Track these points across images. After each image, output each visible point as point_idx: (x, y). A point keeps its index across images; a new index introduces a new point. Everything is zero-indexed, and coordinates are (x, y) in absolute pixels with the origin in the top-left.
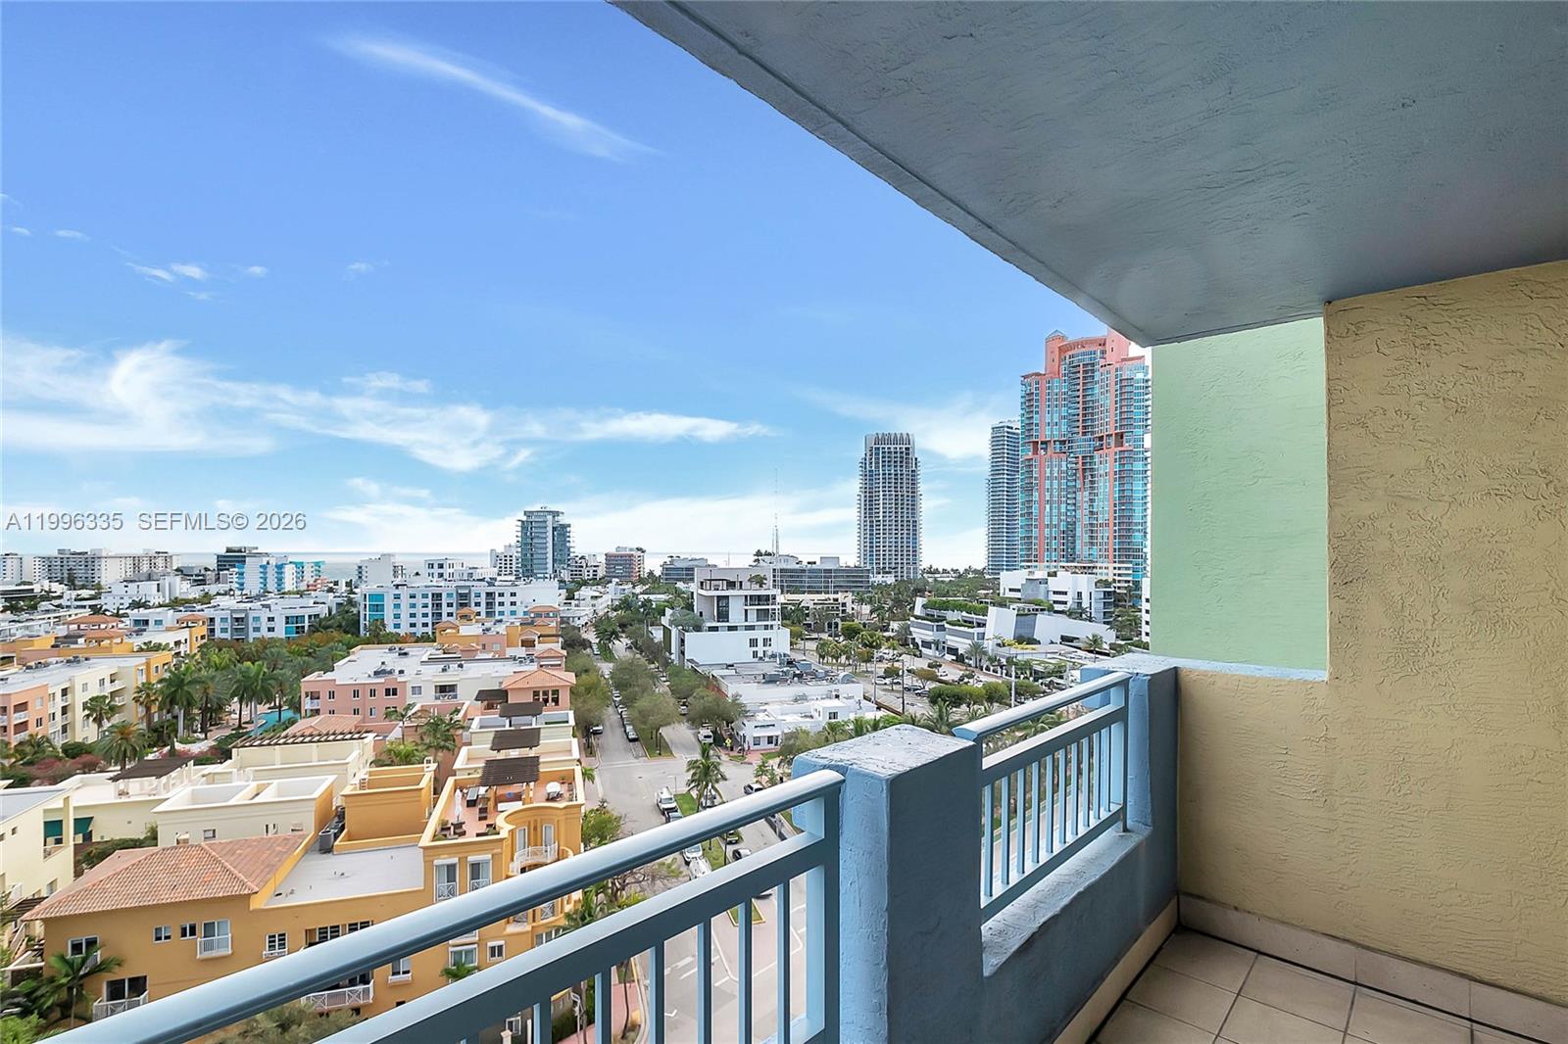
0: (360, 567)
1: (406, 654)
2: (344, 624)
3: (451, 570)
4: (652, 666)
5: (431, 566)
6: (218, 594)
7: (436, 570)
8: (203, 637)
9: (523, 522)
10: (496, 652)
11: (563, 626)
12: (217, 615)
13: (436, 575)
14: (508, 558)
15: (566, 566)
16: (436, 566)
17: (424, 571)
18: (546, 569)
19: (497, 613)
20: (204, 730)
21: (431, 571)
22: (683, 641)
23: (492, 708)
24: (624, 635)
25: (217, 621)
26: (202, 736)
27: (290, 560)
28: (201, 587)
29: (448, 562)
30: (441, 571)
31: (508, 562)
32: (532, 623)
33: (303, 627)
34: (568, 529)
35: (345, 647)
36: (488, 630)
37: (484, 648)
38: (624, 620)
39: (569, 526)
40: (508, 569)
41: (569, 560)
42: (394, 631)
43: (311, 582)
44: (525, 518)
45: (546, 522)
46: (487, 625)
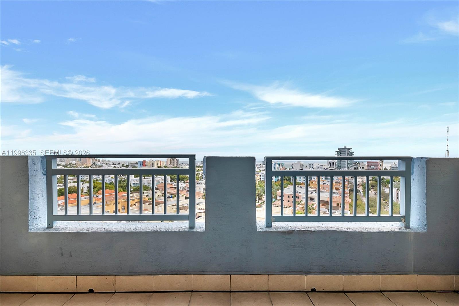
0: (292, 165)
1: (301, 188)
2: (287, 179)
3: (315, 166)
4: (385, 201)
5: (310, 165)
6: (263, 170)
7: (311, 166)
8: (259, 180)
9: (337, 152)
10: (327, 190)
11: (350, 184)
12: (262, 175)
13: (311, 167)
14: (333, 163)
15: (352, 166)
16: (311, 165)
17: (308, 166)
18: (345, 166)
19: (328, 179)
20: (258, 201)
21: (310, 166)
22: (398, 194)
23: (324, 206)
24: (373, 189)
25: (262, 176)
26: (258, 202)
27: (277, 163)
28: (259, 169)
29: (315, 163)
30: (313, 166)
31: (333, 164)
32: (339, 183)
33: (279, 179)
34: (353, 154)
35: (287, 185)
36: (325, 183)
37: (323, 189)
38: (374, 185)
39: (353, 153)
40: (333, 166)
41: (353, 164)
42: (299, 182)
43: (281, 168)
44: (338, 151)
45: (345, 152)
46: (325, 182)
